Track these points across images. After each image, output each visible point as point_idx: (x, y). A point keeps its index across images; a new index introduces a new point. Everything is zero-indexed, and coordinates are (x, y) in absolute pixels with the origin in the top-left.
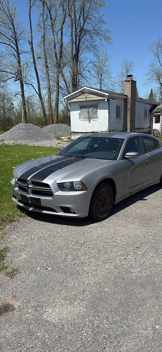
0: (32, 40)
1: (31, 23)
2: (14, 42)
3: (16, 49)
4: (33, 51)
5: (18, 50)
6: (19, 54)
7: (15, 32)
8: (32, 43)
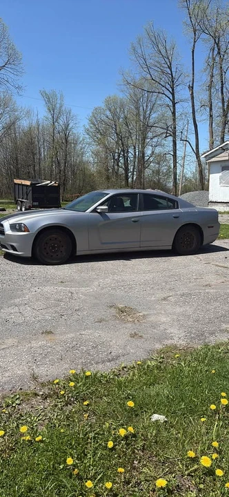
0: (193, 84)
1: (193, 63)
2: (171, 90)
3: (171, 98)
4: (193, 98)
5: (174, 98)
6: (174, 104)
7: (172, 76)
8: (192, 87)
